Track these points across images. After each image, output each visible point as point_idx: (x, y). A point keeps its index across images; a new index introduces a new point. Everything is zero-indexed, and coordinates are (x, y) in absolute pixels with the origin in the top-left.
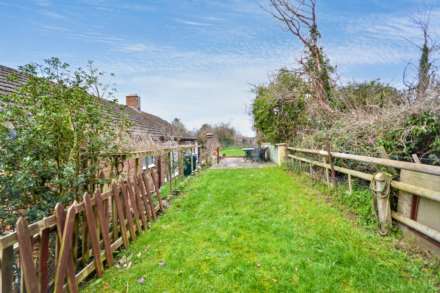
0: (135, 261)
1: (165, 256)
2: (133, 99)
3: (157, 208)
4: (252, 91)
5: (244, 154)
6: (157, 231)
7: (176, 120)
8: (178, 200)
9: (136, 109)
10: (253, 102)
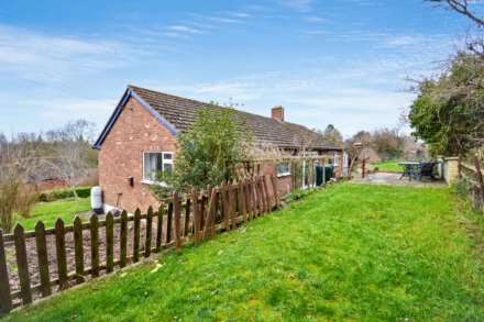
0: (247, 231)
1: (266, 232)
2: (278, 111)
3: (273, 205)
4: (412, 89)
5: (402, 169)
6: (268, 220)
7: (331, 127)
8: (296, 204)
9: (279, 121)
10: (411, 104)
